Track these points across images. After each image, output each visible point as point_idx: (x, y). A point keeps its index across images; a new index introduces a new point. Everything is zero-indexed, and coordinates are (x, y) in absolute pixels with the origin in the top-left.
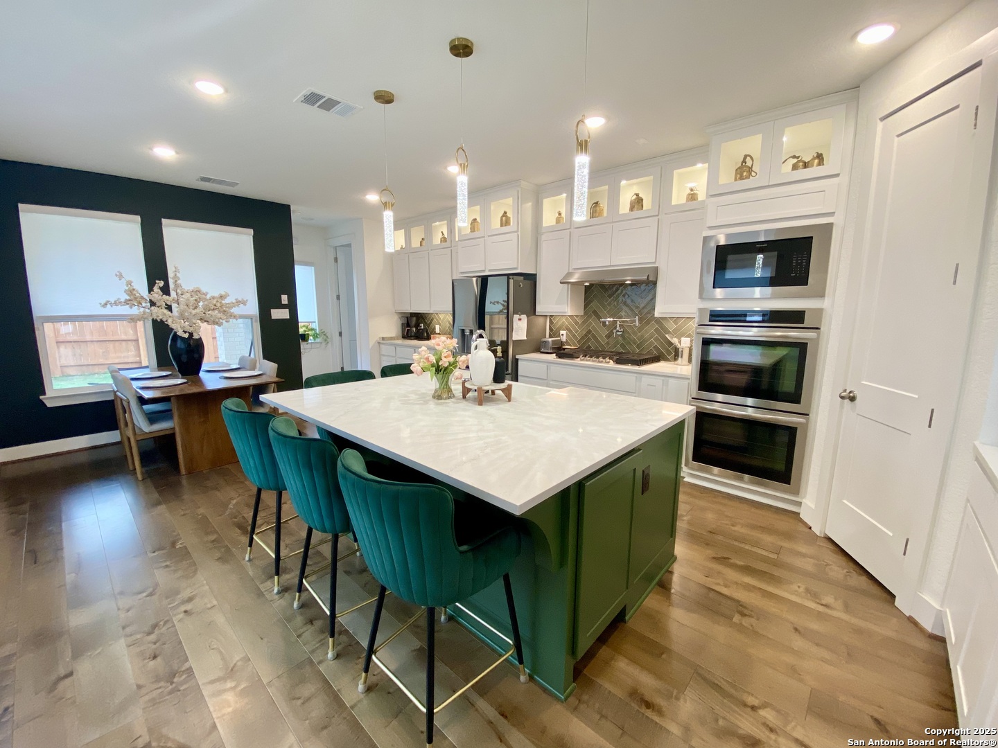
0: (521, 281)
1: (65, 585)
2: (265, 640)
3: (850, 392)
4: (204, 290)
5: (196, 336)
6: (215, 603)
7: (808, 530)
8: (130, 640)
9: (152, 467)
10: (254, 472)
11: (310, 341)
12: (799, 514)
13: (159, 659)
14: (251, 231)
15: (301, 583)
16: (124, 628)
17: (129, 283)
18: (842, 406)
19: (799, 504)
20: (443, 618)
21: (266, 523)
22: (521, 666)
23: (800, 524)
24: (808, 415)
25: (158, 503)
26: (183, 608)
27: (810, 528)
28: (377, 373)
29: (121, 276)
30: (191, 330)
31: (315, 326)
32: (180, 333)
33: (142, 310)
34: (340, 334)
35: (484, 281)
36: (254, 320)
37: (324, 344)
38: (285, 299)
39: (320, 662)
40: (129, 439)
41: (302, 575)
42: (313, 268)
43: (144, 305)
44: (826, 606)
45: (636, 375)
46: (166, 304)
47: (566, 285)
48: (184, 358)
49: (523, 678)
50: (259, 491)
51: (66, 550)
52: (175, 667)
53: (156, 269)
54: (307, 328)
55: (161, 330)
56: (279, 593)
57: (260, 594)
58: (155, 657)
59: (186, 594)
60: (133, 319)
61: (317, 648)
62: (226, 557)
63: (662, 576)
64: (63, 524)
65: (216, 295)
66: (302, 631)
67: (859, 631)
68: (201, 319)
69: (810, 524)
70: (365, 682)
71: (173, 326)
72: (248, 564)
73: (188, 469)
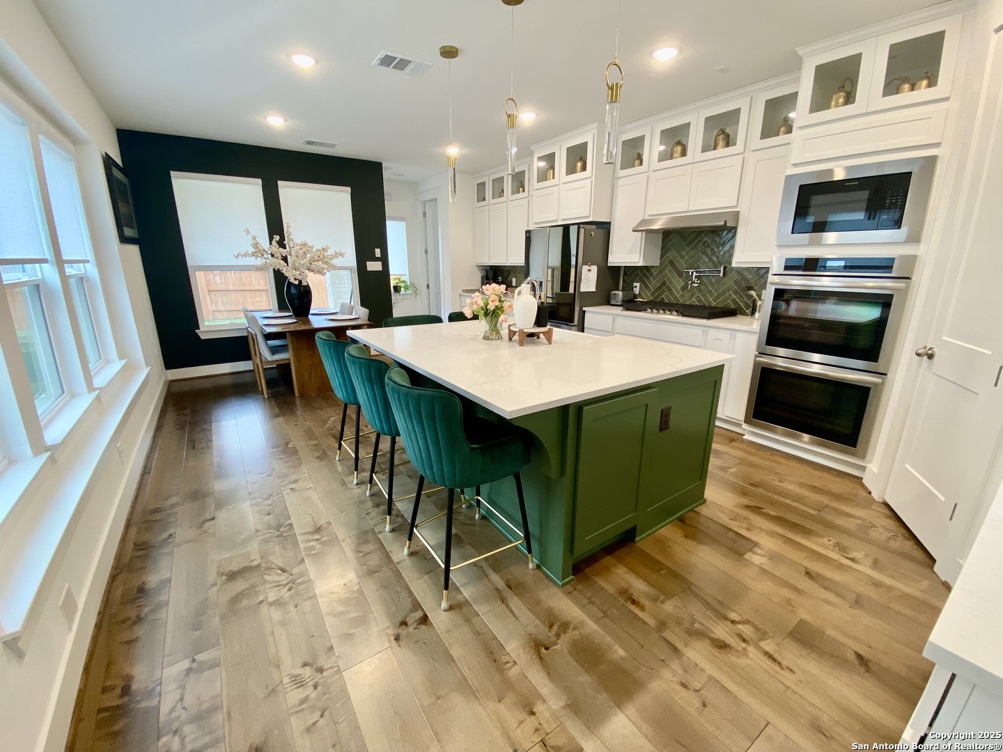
0: (593, 230)
1: (212, 464)
2: (344, 513)
3: (930, 349)
4: (310, 244)
5: (304, 283)
6: (312, 486)
7: (866, 494)
8: (253, 502)
9: (276, 390)
10: (339, 388)
11: (401, 293)
12: (862, 478)
13: (271, 516)
14: (349, 189)
15: (371, 477)
16: (250, 494)
17: (254, 238)
18: (919, 365)
19: (863, 468)
20: (477, 516)
21: (349, 432)
22: (530, 556)
23: (861, 488)
24: (886, 374)
25: (278, 416)
26: (291, 486)
27: (870, 493)
28: (445, 317)
29: (248, 232)
30: (300, 278)
31: (406, 278)
32: (292, 280)
33: (264, 260)
34: (428, 286)
35: (566, 228)
36: (353, 271)
37: (414, 295)
38: (378, 252)
39: (380, 532)
40: (258, 365)
41: (372, 471)
42: (404, 223)
43: (265, 256)
44: (853, 560)
45: (703, 328)
46: (282, 256)
47: (640, 233)
48: (296, 302)
49: (531, 566)
50: (346, 406)
51: (214, 442)
52: (282, 522)
53: (275, 226)
54: (399, 280)
55: (279, 277)
56: (357, 484)
57: (344, 484)
58: (269, 514)
59: (294, 477)
60: (257, 269)
61: (379, 523)
62: (323, 457)
63: (686, 513)
64: (213, 424)
65: (320, 248)
66: (370, 511)
67: (877, 584)
68: (308, 269)
69: (870, 488)
70: (409, 548)
71: (286, 274)
72: (338, 463)
73: (300, 392)
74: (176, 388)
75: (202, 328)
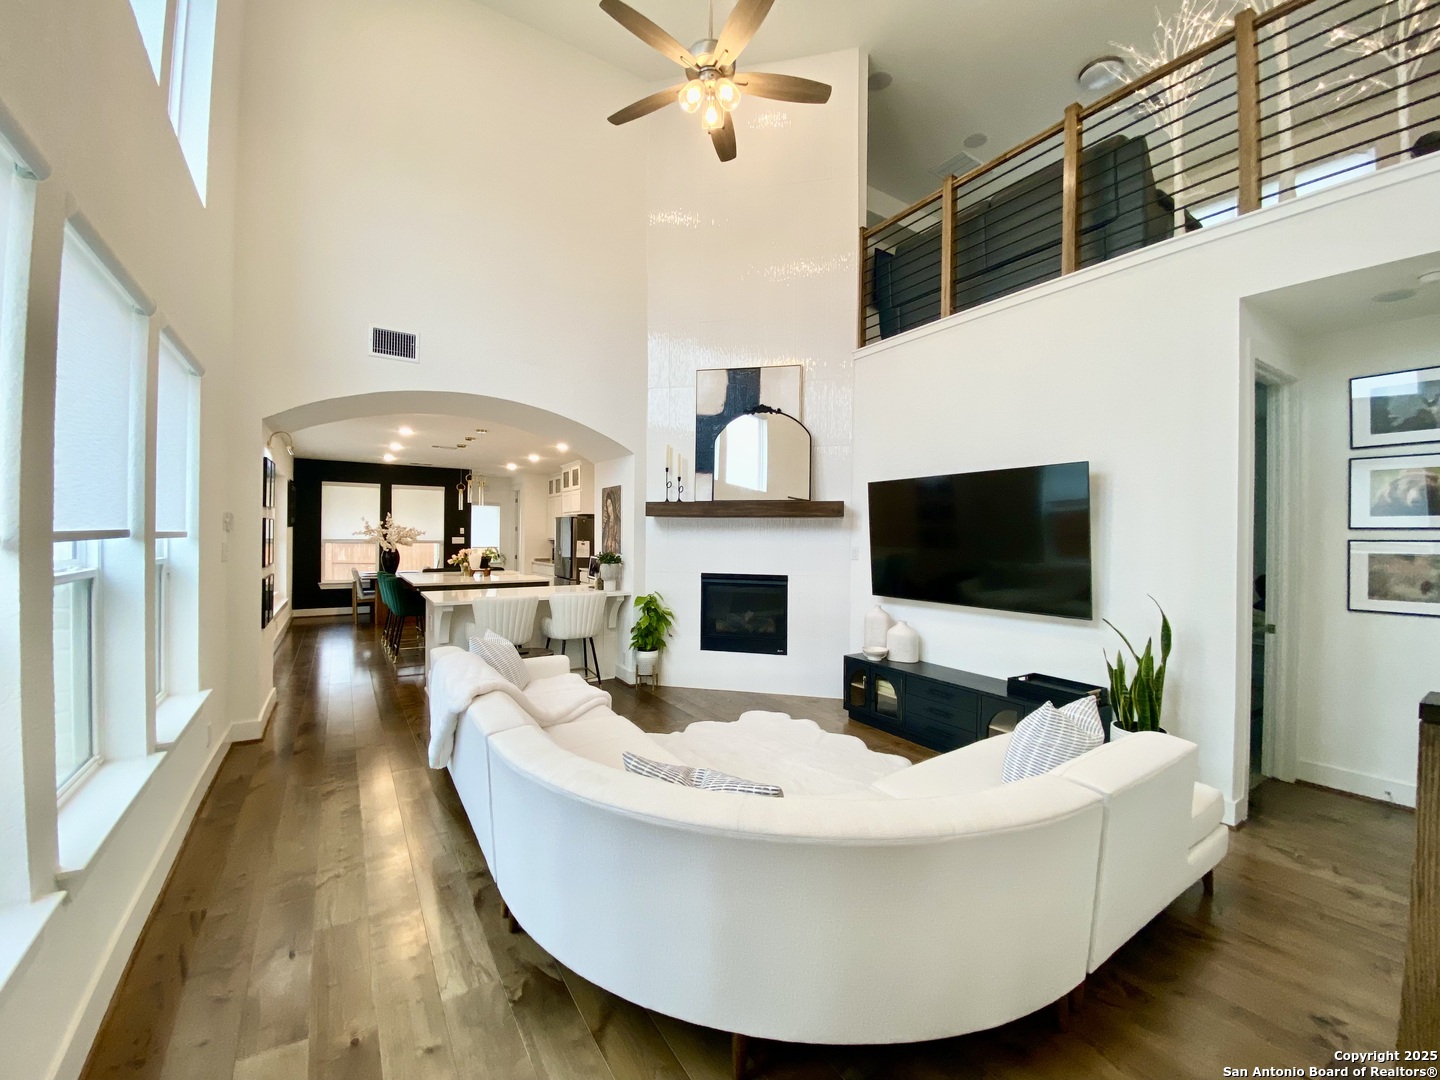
5: (398, 552)
14: (444, 488)
17: (367, 523)
29: (363, 519)
30: (394, 548)
32: (391, 551)
35: (572, 518)
36: (439, 543)
38: (462, 531)
42: (499, 507)
48: (391, 562)
68: (401, 543)
71: (388, 547)
73: (379, 622)
74: (298, 622)
75: (323, 581)
